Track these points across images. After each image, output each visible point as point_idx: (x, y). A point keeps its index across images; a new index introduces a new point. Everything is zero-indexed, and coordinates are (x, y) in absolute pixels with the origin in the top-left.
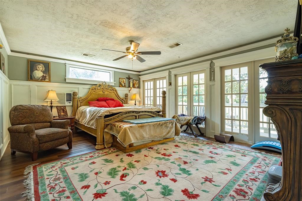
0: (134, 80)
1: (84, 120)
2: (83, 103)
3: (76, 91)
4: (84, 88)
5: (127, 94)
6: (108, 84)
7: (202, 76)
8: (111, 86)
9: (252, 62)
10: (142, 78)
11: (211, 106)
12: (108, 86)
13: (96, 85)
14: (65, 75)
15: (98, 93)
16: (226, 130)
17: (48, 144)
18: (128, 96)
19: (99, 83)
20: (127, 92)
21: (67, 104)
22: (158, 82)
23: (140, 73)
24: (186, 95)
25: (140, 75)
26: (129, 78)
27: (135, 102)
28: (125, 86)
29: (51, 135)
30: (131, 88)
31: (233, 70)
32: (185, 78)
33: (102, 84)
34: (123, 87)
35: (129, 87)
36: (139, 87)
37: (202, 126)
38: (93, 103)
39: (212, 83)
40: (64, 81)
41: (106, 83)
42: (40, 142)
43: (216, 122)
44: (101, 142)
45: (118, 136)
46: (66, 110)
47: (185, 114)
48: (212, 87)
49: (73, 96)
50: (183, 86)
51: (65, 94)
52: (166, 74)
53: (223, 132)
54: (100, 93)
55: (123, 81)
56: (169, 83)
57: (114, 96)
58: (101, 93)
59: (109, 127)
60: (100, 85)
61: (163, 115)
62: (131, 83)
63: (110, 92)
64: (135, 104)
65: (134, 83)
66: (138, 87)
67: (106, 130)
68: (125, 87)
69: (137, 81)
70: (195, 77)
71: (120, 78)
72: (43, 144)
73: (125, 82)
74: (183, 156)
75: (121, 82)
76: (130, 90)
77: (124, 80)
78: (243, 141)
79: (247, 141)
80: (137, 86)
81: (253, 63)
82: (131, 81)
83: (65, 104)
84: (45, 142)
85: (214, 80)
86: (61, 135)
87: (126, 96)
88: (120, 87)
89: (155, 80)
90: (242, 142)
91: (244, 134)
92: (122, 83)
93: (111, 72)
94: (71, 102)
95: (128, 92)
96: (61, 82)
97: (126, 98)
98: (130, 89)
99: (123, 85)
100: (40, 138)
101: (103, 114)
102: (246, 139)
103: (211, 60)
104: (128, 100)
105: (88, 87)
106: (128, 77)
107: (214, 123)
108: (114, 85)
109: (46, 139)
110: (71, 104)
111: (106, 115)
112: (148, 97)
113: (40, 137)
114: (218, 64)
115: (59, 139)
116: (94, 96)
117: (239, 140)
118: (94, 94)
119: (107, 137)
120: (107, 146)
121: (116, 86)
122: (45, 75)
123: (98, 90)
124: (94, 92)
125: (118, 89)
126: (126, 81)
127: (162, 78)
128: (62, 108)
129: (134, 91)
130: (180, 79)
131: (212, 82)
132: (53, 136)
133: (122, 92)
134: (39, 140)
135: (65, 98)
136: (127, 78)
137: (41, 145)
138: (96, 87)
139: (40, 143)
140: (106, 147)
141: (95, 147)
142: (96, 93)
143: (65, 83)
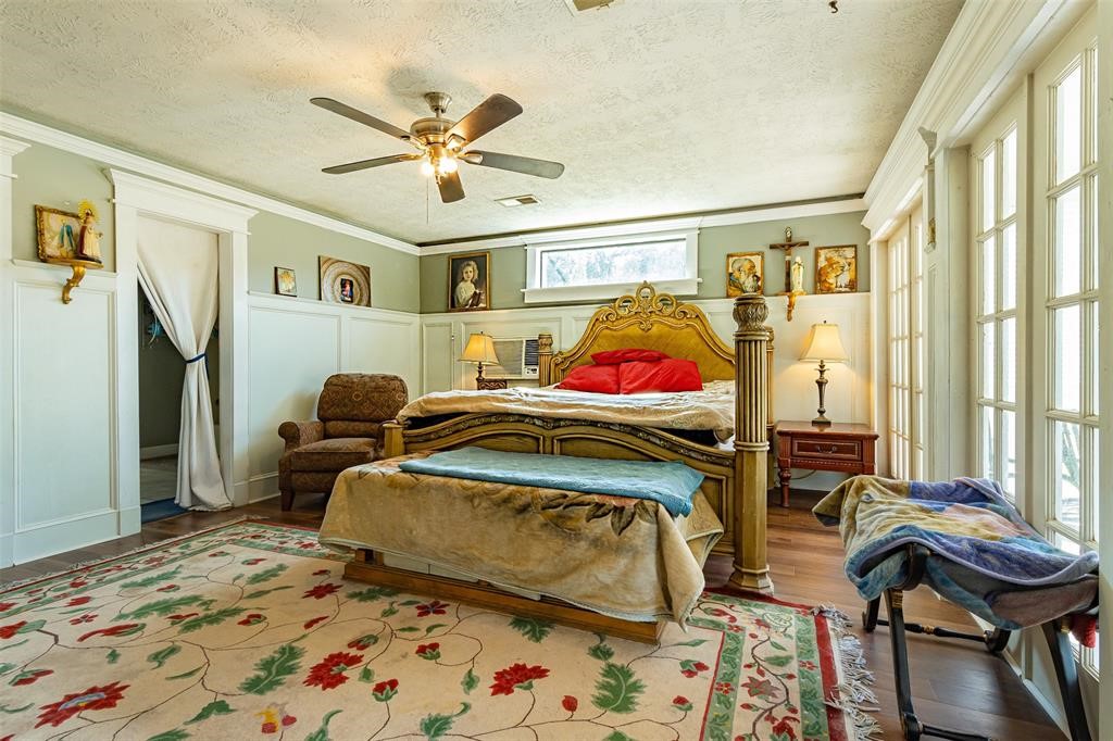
0: (822, 252)
3: (555, 329)
4: (577, 319)
6: (662, 292)
8: (678, 297)
12: (663, 298)
13: (614, 300)
14: (524, 280)
15: (621, 333)
19: (626, 290)
23: (866, 202)
26: (787, 246)
28: (761, 288)
33: (633, 294)
35: (789, 289)
40: (519, 300)
41: (652, 290)
51: (523, 341)
55: (747, 265)
57: (694, 341)
58: (635, 330)
60: (628, 301)
62: (799, 267)
63: (671, 327)
64: (822, 383)
65: (822, 263)
69: (849, 252)
71: (729, 256)
73: (759, 269)
75: (736, 274)
76: (789, 307)
77: (753, 258)
80: (845, 278)
82: (795, 257)
83: (521, 374)
88: (727, 298)
92: (743, 278)
95: (783, 316)
96: (513, 306)
99: (748, 284)
105: (590, 311)
106: (779, 239)
108: (695, 293)
110: (536, 375)
116: (606, 345)
121: (704, 295)
122: (478, 291)
124: (606, 330)
126: (764, 263)
135: (522, 354)
136: (772, 247)
138: (613, 312)
142: (614, 333)
143: (522, 305)
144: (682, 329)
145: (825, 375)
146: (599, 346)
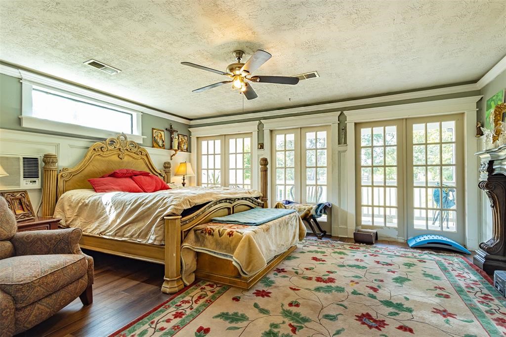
0: (180, 136)
1: (96, 224)
2: (70, 181)
3: (51, 151)
4: (71, 146)
5: (169, 163)
6: (131, 140)
7: (322, 135)
8: (137, 143)
9: (403, 119)
10: (196, 132)
11: (339, 185)
12: (132, 143)
13: (105, 140)
14: (18, 107)
15: (107, 158)
16: (363, 223)
17: (43, 307)
18: (170, 167)
19: (110, 135)
20: (168, 159)
21: (25, 184)
22: (232, 142)
23: (192, 123)
24: (293, 168)
25: (190, 126)
26: (171, 131)
27: (184, 180)
28: (163, 145)
29: (51, 278)
30: (176, 151)
31: (374, 129)
32: (291, 137)
33: (116, 138)
34: (160, 147)
35: (171, 148)
36: (189, 150)
37: (323, 218)
38: (105, 183)
39: (342, 148)
40: (18, 123)
41: (126, 138)
42: (19, 306)
43: (349, 211)
44: (177, 274)
45: (232, 257)
46: (29, 202)
47: (291, 200)
48: (342, 154)
49: (44, 164)
50: (285, 152)
51: (19, 158)
52: (253, 127)
53: (359, 226)
54: (112, 160)
55: (159, 135)
56: (259, 144)
57: (144, 165)
58: (115, 158)
59: (192, 235)
60: (112, 142)
61: (263, 204)
62: (174, 140)
63: (134, 158)
64: (184, 184)
65: (180, 140)
66: (187, 151)
67: (186, 245)
68: (164, 148)
69: (186, 138)
70: (310, 136)
71: (153, 129)
72: (27, 312)
73: (163, 137)
74: (353, 277)
75: (156, 138)
76: (174, 155)
77: (162, 132)
78: (390, 238)
79: (396, 237)
80: (185, 147)
81: (405, 120)
82: (175, 135)
83: (19, 185)
84: (33, 303)
85: (345, 143)
86: (73, 272)
87: (165, 167)
88: (153, 147)
89: (225, 137)
90: (388, 240)
91: (392, 228)
92: (158, 140)
93: (134, 114)
94: (38, 181)
95: (170, 158)
96: (9, 127)
97: (167, 170)
98: (173, 152)
99: (161, 143)
100: (19, 295)
101: (179, 208)
102: (394, 235)
103: (342, 110)
104: (171, 176)
105: (83, 143)
106: (168, 127)
107: (345, 214)
108: (142, 143)
109: (37, 291)
110: (37, 185)
111: (184, 210)
112: (208, 169)
113: (18, 291)
114: (352, 117)
115: (67, 285)
116: (98, 165)
117: (385, 237)
118: (98, 160)
119: (189, 261)
120: (188, 282)
121: (145, 145)
123: (108, 152)
124: (98, 157)
125: (150, 151)
126: (165, 135)
127: (241, 135)
128: (18, 195)
129: (181, 156)
130: (279, 139)
131: (342, 146)
132: (54, 281)
133: (158, 157)
134: (15, 300)
135: (19, 169)
136: (166, 129)
137: (21, 315)
138: (105, 146)
139: (17, 309)
140: (188, 284)
141: (163, 289)
142: (103, 159)
143: (20, 128)
144: (138, 159)
145: (185, 181)
146: (93, 166)
